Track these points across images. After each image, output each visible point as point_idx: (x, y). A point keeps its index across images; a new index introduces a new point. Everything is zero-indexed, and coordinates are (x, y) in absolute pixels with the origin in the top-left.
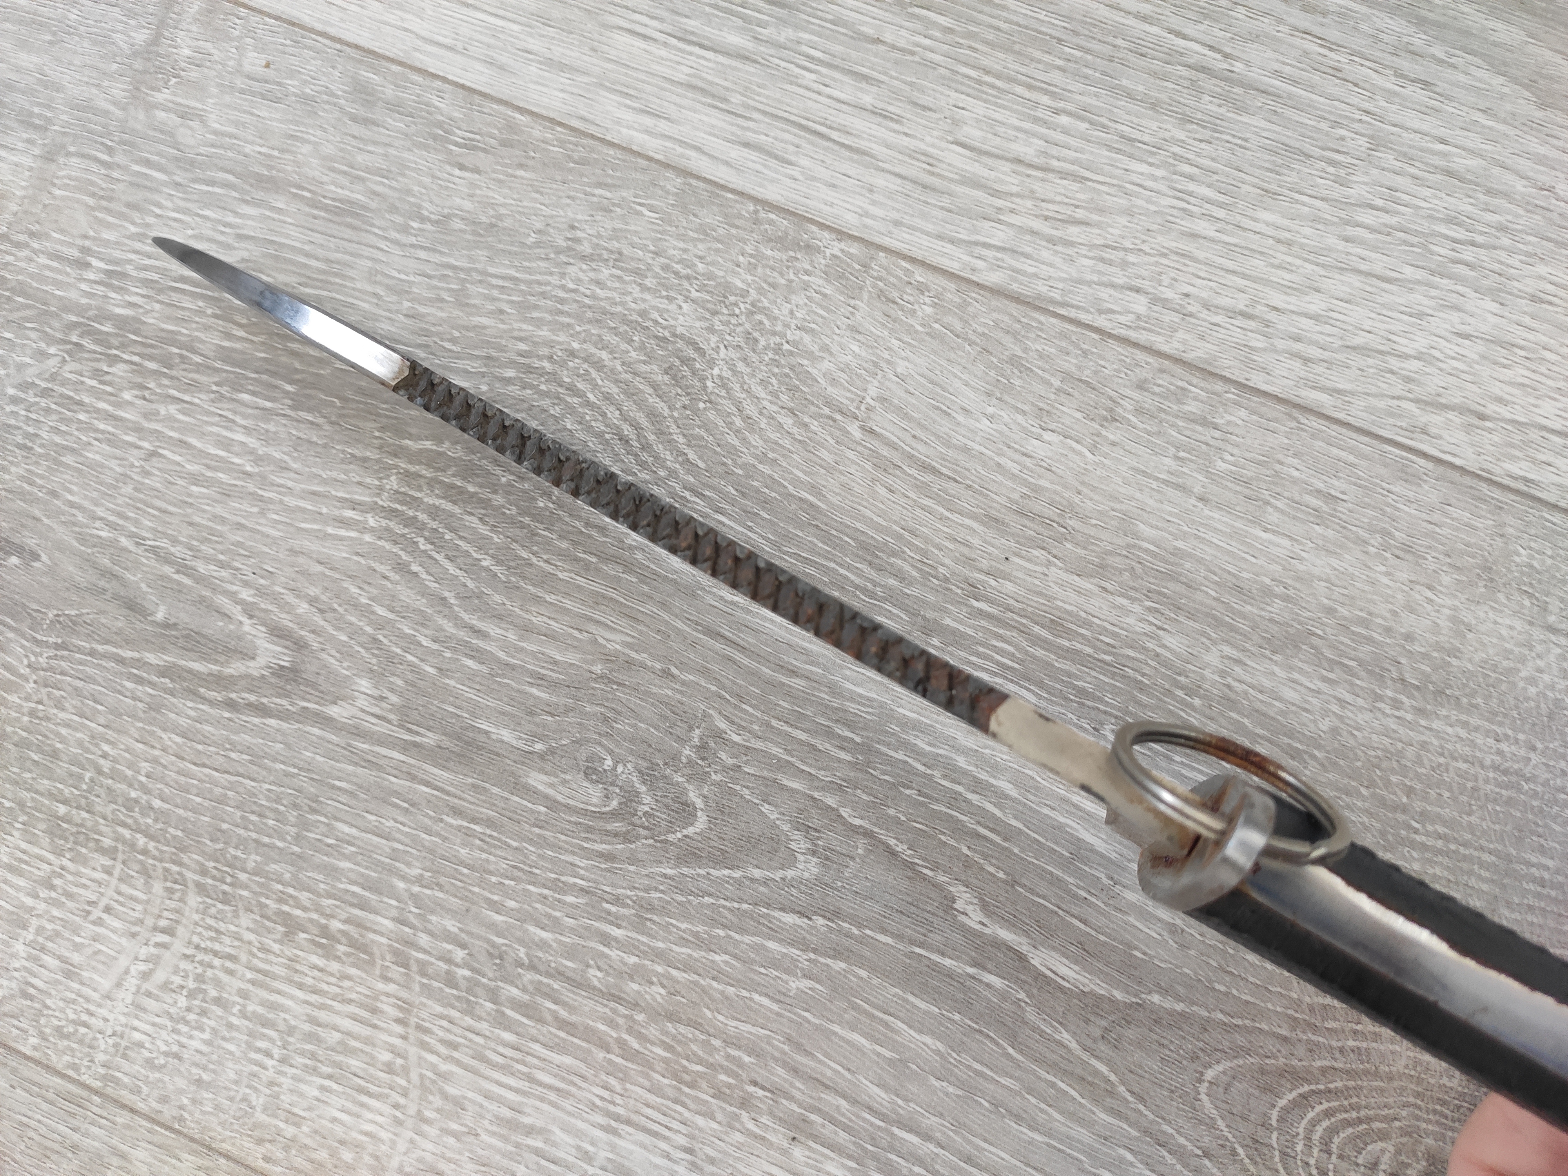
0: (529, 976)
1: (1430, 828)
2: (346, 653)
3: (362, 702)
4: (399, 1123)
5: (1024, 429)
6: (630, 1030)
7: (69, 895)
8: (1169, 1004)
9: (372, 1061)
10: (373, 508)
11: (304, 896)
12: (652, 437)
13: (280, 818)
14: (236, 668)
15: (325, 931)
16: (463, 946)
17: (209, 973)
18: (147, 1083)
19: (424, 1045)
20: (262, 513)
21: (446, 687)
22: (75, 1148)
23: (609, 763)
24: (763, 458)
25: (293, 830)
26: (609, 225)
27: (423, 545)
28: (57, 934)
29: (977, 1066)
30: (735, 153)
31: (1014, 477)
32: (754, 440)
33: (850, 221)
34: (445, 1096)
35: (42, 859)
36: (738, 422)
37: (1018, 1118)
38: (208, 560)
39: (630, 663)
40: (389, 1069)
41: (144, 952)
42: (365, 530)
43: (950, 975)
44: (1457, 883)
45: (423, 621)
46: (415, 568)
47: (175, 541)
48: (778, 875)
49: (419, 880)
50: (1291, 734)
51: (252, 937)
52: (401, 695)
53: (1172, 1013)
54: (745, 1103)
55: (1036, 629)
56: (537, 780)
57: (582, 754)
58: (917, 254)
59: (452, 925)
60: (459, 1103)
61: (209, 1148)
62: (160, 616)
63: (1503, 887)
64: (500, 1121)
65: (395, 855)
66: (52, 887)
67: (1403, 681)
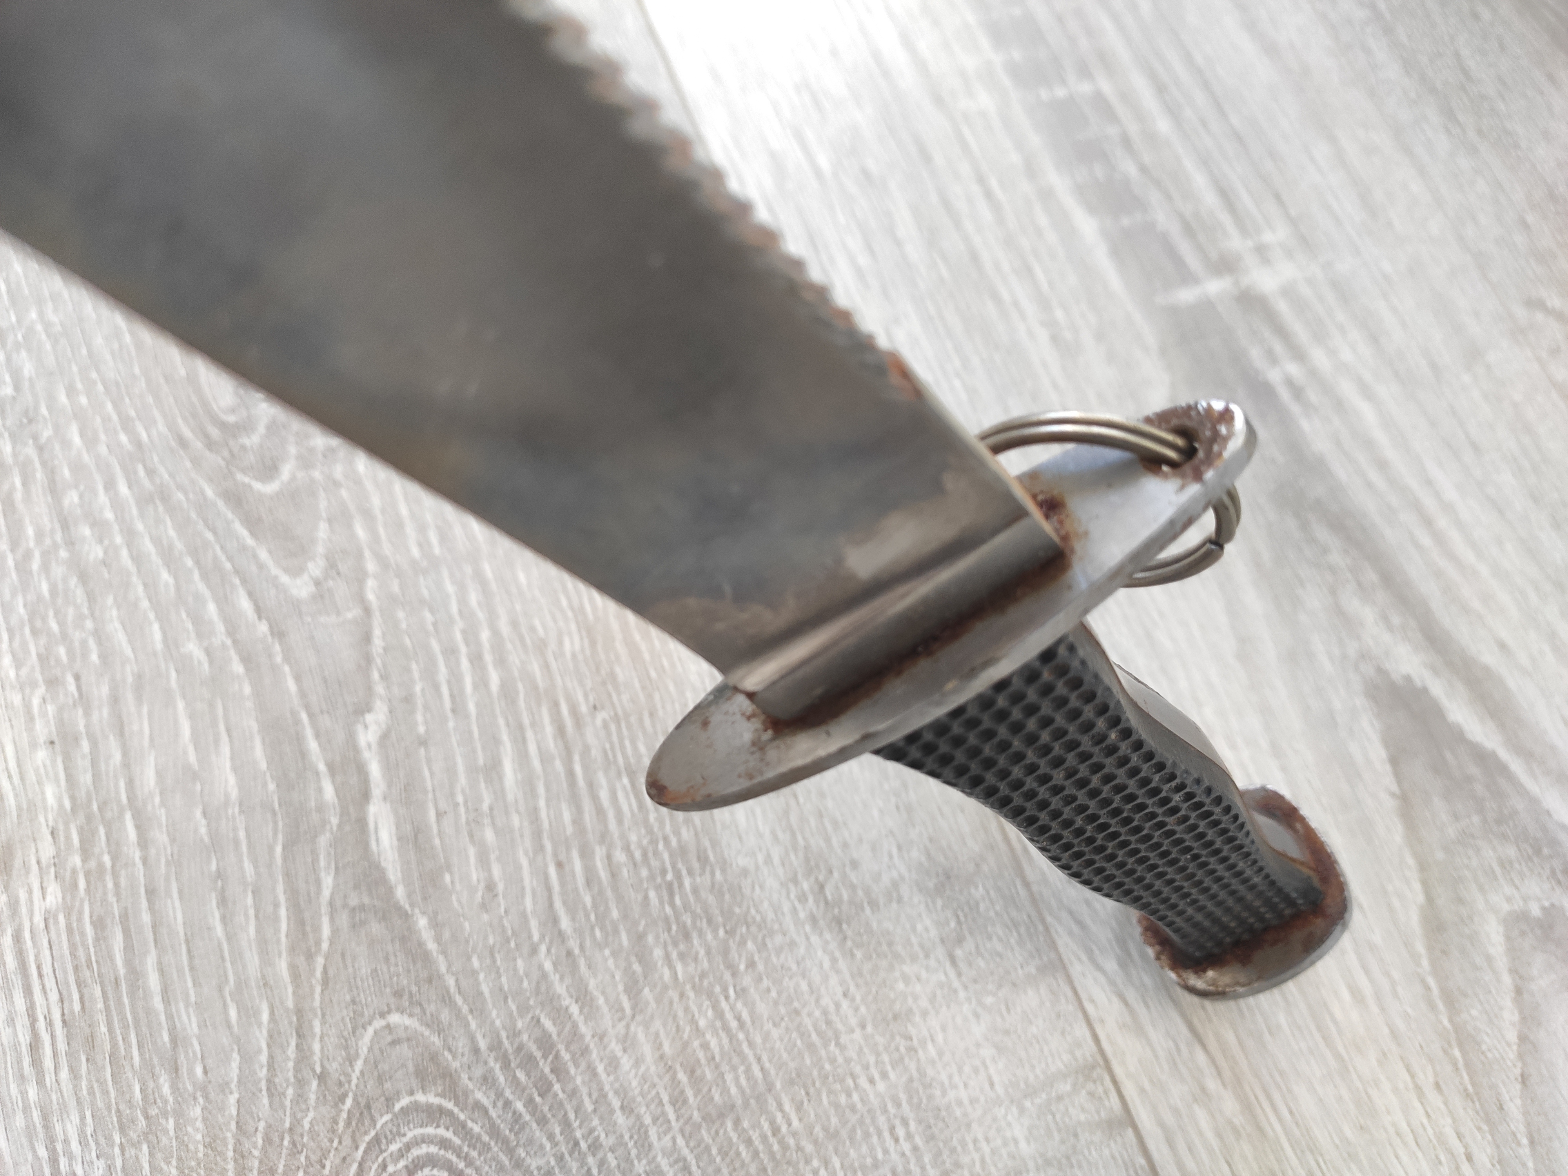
0: (30, 451)
1: (739, 1005)
8: (427, 936)
16: (17, 388)
29: (242, 834)
37: (223, 901)
43: (303, 754)
50: (715, 844)
53: (421, 944)
63: (746, 1104)
67: (822, 887)
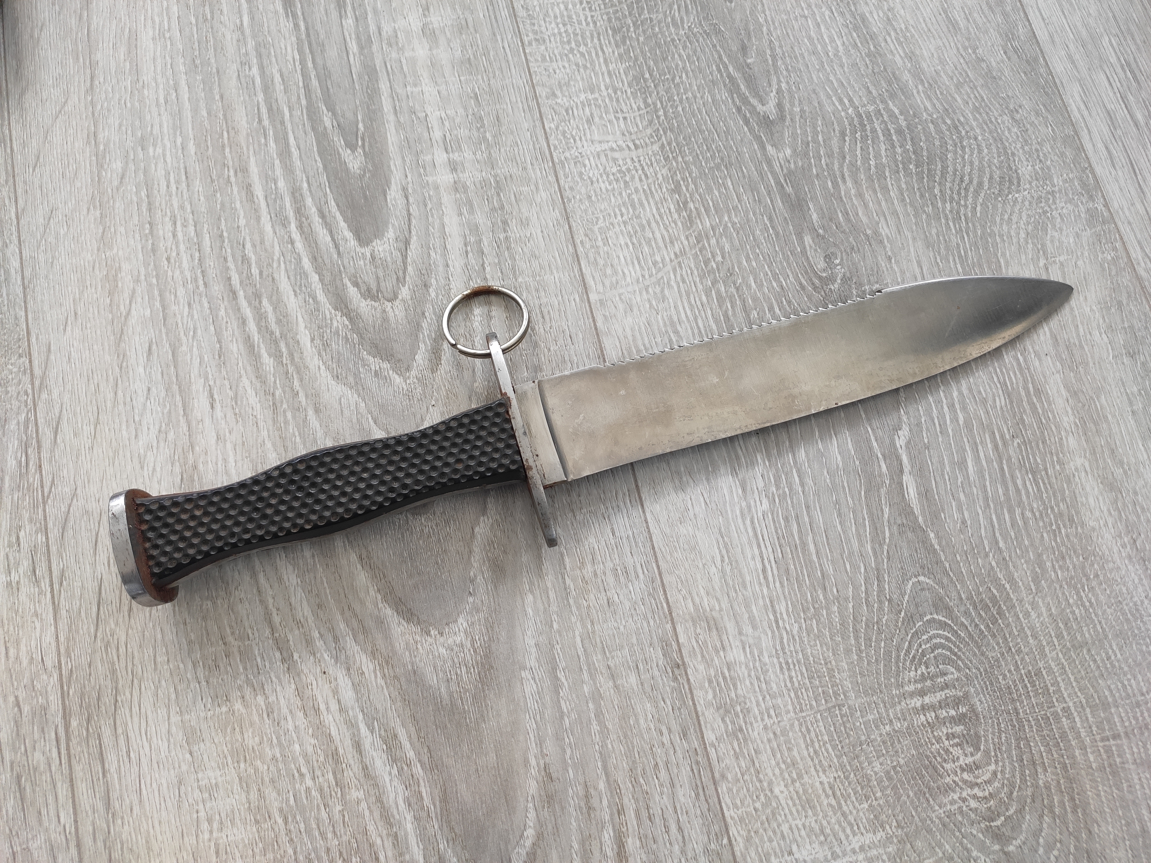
0: (733, 290)
1: (1090, 595)
2: (794, 136)
3: (781, 155)
4: (638, 281)
5: (1098, 325)
7: (618, 100)
8: (934, 542)
9: (652, 255)
10: (856, 108)
11: (692, 186)
12: (972, 189)
13: (713, 157)
14: (754, 101)
15: (685, 203)
16: (723, 257)
17: (634, 172)
18: (573, 178)
19: (675, 270)
20: (819, 70)
21: (813, 182)
22: (525, 169)
23: (837, 261)
24: (1001, 236)
25: (712, 165)
26: (1033, 118)
27: (858, 135)
28: (600, 107)
29: (846, 484)
30: (1100, 146)
31: (1078, 335)
32: (1005, 227)
33: (1115, 205)
34: (662, 291)
35: (622, 82)
36: (1006, 217)
37: (839, 515)
38: (784, 63)
39: (881, 242)
40: (655, 263)
41: (621, 143)
42: (845, 110)
43: (871, 448)
44: (1079, 623)
45: (830, 155)
46: (847, 138)
47: (781, 47)
49: (734, 224)
50: (1078, 513)
51: (661, 178)
52: (796, 167)
53: (932, 545)
55: (1030, 385)
56: (808, 240)
57: (832, 250)
58: (1125, 239)
59: (727, 247)
60: (664, 298)
61: (568, 218)
62: (749, 61)
63: (1094, 643)
64: (670, 318)
65: (735, 208)
66: (615, 93)
67: (1135, 541)
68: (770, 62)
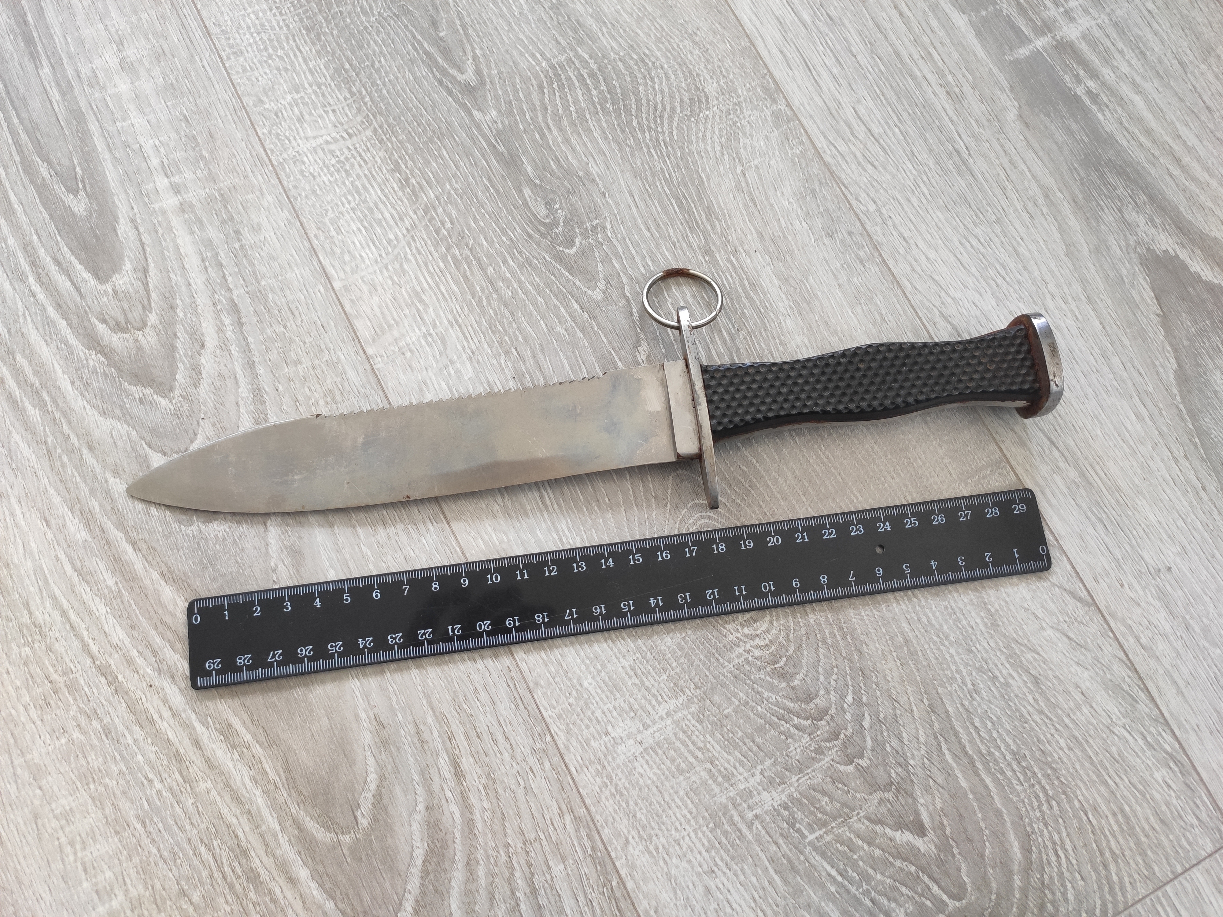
0: (467, 251)
2: (497, 99)
3: (488, 118)
4: (376, 261)
5: (798, 215)
6: (487, 297)
7: (323, 95)
9: (385, 234)
10: (548, 60)
11: (410, 163)
12: (666, 115)
13: (425, 131)
14: (453, 72)
15: (407, 180)
16: (452, 223)
17: (352, 160)
18: (295, 177)
19: (409, 244)
20: (508, 31)
21: (522, 137)
22: (246, 177)
23: (557, 206)
24: (699, 153)
25: (425, 139)
26: (711, 38)
27: (555, 85)
28: (307, 104)
30: (775, 51)
31: (781, 228)
32: (701, 144)
33: (796, 103)
34: (401, 265)
35: (325, 76)
36: (701, 135)
38: (475, 30)
39: (594, 180)
40: (389, 242)
41: (334, 134)
42: (539, 64)
45: (533, 109)
46: (545, 91)
47: (469, 15)
48: (584, 289)
49: (456, 190)
51: (379, 161)
52: (504, 126)
54: (507, 353)
55: (746, 282)
56: (527, 192)
57: (551, 196)
58: (809, 132)
59: (454, 213)
60: (404, 272)
61: (298, 216)
62: (441, 34)
64: (414, 289)
65: (455, 176)
66: (320, 88)
68: (461, 31)
